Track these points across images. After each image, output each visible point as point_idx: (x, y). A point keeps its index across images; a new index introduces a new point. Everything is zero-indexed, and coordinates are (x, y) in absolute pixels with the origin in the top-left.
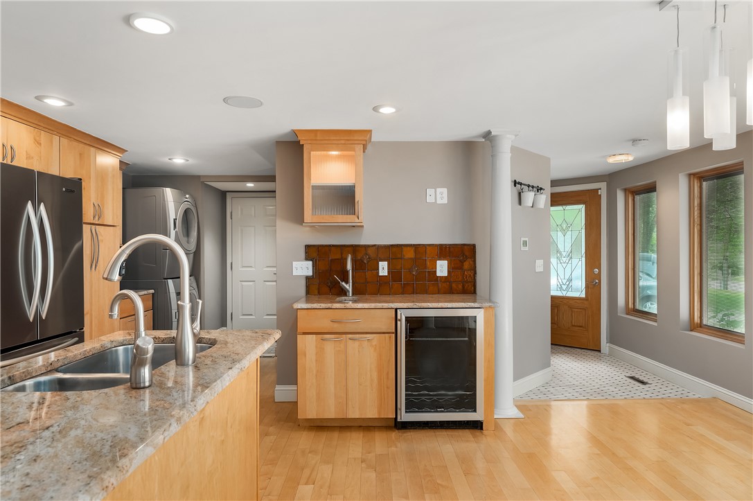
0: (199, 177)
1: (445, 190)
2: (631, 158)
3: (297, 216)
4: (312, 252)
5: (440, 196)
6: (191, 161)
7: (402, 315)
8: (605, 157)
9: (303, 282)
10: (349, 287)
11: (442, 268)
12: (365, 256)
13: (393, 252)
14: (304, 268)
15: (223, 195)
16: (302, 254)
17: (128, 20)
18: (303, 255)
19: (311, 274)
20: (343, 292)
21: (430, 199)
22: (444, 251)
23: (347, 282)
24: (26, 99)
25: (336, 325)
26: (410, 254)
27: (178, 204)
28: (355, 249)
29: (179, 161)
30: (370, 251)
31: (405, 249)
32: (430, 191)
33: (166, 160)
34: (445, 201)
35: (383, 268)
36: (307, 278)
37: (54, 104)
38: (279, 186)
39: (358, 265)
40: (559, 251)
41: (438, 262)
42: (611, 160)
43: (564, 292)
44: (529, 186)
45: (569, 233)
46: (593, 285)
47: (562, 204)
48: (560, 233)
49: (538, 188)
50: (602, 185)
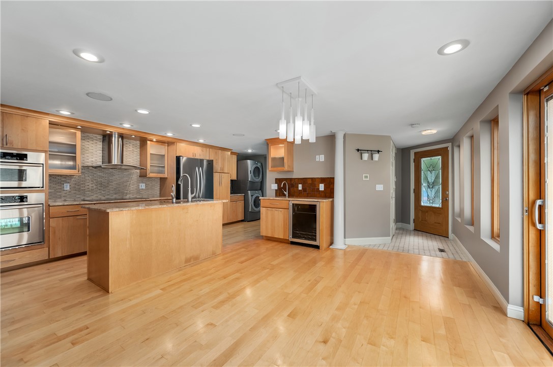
1: (323, 156)
2: (434, 131)
4: (277, 181)
5: (321, 158)
7: (291, 203)
8: (421, 131)
10: (286, 193)
11: (322, 187)
12: (293, 183)
13: (303, 181)
14: (275, 187)
17: (191, 125)
18: (275, 182)
20: (285, 196)
21: (317, 160)
22: (323, 180)
24: (196, 141)
26: (310, 182)
27: (252, 165)
28: (291, 180)
29: (250, 151)
30: (296, 180)
31: (308, 180)
32: (317, 157)
34: (323, 160)
35: (300, 187)
36: (276, 190)
37: (201, 141)
39: (290, 185)
40: (428, 182)
41: (320, 185)
42: (424, 133)
43: (431, 205)
44: (368, 151)
45: (434, 172)
46: (445, 200)
47: (430, 157)
48: (429, 172)
49: (378, 151)
50: (449, 145)
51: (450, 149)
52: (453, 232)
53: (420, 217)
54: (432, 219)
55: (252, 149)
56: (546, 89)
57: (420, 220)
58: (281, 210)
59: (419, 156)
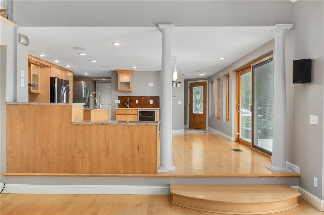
0: (89, 77)
1: (152, 83)
2: (204, 75)
3: (116, 89)
4: (120, 98)
5: (151, 84)
6: (89, 74)
7: (139, 111)
9: (118, 105)
10: (128, 106)
11: (151, 102)
12: (132, 99)
13: (139, 98)
14: (118, 102)
15: (95, 82)
16: (118, 98)
19: (120, 103)
20: (127, 107)
21: (148, 85)
22: (152, 98)
23: (128, 105)
25: (124, 113)
26: (144, 99)
27: (85, 85)
28: (130, 97)
29: (86, 74)
30: (134, 98)
31: (142, 97)
32: (149, 83)
33: (83, 74)
34: (152, 86)
35: (137, 102)
36: (119, 104)
38: (112, 80)
39: (131, 101)
40: (197, 100)
41: (150, 100)
42: (199, 75)
43: (198, 113)
44: (175, 82)
45: (199, 95)
46: (205, 110)
47: (198, 86)
48: (197, 95)
49: (179, 83)
50: (207, 81)
51: (207, 83)
52: (209, 126)
53: (193, 120)
54: (198, 120)
55: (88, 73)
56: (240, 71)
57: (193, 122)
58: (131, 115)
59: (193, 85)
